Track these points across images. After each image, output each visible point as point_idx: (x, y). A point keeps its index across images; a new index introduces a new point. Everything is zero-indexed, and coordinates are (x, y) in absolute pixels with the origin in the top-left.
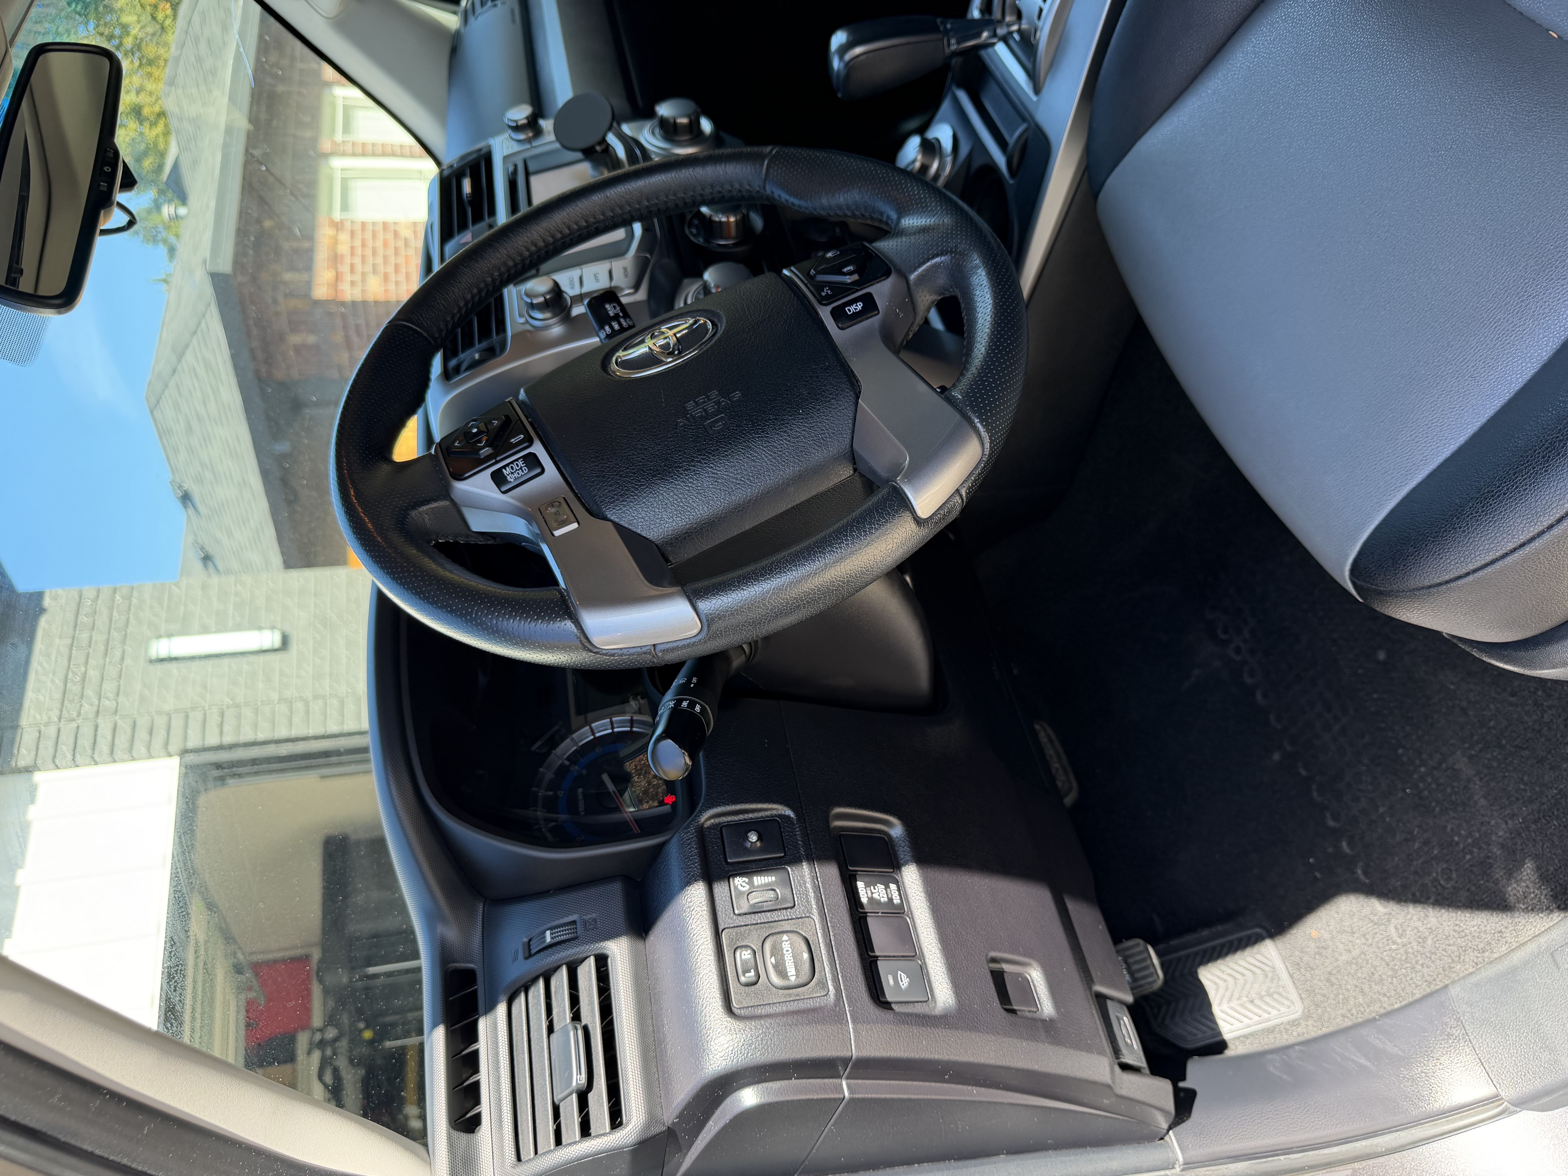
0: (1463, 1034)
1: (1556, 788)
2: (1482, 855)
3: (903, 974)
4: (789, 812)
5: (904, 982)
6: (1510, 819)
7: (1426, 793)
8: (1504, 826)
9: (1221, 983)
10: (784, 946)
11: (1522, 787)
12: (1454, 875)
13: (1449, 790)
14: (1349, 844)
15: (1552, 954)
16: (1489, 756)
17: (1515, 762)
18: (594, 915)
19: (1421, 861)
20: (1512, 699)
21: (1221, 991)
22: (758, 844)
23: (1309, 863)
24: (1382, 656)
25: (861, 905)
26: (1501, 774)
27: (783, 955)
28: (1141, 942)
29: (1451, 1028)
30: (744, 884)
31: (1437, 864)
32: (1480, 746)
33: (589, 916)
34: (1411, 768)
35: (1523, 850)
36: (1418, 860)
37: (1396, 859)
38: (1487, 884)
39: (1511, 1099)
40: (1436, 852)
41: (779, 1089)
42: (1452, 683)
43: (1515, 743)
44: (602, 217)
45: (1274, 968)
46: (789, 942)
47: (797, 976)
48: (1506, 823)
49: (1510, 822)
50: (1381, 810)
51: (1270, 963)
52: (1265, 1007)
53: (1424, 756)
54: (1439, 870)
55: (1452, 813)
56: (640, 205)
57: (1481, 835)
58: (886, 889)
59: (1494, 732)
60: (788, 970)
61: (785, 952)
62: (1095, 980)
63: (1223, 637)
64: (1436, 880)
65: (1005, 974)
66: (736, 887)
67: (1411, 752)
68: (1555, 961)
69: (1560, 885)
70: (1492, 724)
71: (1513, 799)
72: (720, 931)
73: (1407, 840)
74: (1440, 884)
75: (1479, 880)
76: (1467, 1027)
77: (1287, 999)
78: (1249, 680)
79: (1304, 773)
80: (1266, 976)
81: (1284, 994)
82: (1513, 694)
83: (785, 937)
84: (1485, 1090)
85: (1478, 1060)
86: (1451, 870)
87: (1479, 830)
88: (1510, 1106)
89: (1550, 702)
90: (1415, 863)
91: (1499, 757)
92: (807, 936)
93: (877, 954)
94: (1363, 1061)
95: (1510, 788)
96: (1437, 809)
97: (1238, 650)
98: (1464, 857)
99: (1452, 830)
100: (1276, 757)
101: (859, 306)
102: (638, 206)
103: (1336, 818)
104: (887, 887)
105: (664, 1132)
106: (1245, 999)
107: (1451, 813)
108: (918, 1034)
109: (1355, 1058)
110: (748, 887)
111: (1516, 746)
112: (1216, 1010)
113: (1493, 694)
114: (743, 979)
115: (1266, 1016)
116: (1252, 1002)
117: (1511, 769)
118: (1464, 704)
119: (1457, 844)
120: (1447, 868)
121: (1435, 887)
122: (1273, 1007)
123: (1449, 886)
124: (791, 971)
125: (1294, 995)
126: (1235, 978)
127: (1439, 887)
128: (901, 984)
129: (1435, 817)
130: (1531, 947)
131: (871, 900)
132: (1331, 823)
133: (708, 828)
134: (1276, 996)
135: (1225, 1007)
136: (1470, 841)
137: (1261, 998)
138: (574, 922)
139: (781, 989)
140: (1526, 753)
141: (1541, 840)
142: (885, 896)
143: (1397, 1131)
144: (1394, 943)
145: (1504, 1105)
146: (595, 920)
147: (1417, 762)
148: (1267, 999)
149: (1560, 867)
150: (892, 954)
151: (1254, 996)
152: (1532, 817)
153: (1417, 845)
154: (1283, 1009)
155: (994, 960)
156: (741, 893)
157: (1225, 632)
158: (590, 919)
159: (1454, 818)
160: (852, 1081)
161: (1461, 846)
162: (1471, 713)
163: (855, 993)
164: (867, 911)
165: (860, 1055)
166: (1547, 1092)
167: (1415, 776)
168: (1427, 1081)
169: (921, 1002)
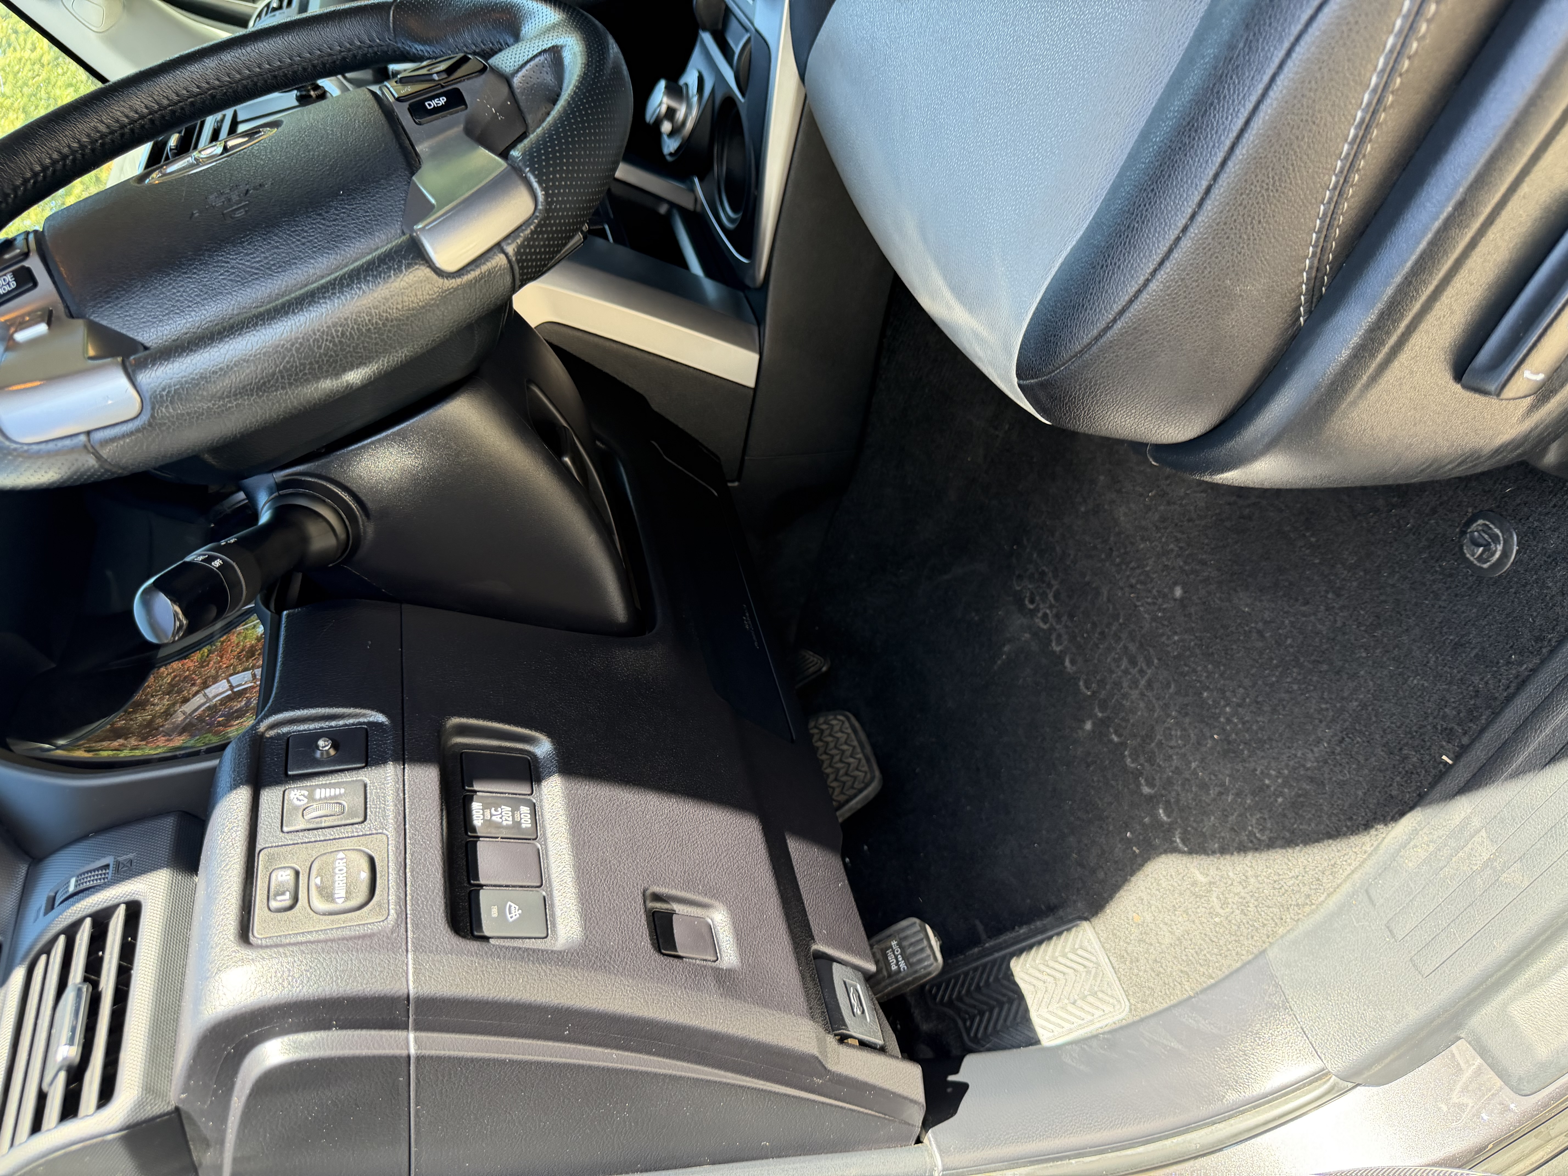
0: (1283, 1001)
1: (1356, 700)
2: (1293, 793)
3: (513, 905)
4: (381, 718)
5: (513, 915)
6: (1315, 746)
7: (1234, 736)
8: (1310, 755)
9: (1040, 984)
10: (337, 865)
11: (1323, 706)
12: (1269, 825)
13: (1255, 727)
14: (1165, 810)
15: (1367, 891)
16: (1289, 680)
17: (1315, 679)
18: (131, 856)
19: (1236, 814)
20: (1303, 608)
21: (1040, 995)
22: (332, 752)
23: (1128, 839)
24: (1178, 592)
25: (474, 829)
26: (1303, 697)
27: (333, 875)
28: (917, 921)
29: (1270, 995)
30: (302, 798)
31: (1251, 815)
32: (1280, 669)
33: (125, 857)
34: (1217, 711)
35: (1331, 779)
36: (1232, 814)
37: (1212, 818)
38: (1301, 827)
39: (1339, 1071)
40: (1249, 801)
41: (312, 1043)
42: (1247, 605)
43: (1313, 658)
44: (217, 82)
45: (1098, 964)
46: (345, 860)
47: (347, 899)
48: (1312, 751)
49: (1316, 749)
50: (1193, 765)
51: (1094, 959)
52: (1087, 1008)
53: (1228, 694)
54: (1254, 821)
55: (1260, 753)
56: (260, 68)
57: (1290, 772)
58: (513, 812)
59: (1291, 650)
60: (336, 892)
61: (337, 871)
62: (816, 938)
63: (1031, 607)
64: (1251, 833)
65: (674, 916)
66: (289, 800)
67: (1215, 693)
68: (1370, 898)
69: (1370, 811)
70: (1289, 641)
71: (1317, 722)
72: (257, 850)
73: (1220, 794)
74: (1256, 837)
75: (1293, 824)
76: (1287, 992)
77: (1112, 997)
78: (1057, 649)
79: (1115, 739)
80: (1088, 973)
81: (1110, 992)
82: (1306, 603)
83: (341, 855)
84: (1311, 1066)
85: (1299, 1029)
86: (1265, 819)
87: (1287, 766)
88: (1341, 1082)
89: (1341, 603)
90: (1230, 819)
91: (1299, 677)
92: (373, 855)
93: (482, 882)
94: (1174, 1044)
95: (1312, 710)
96: (1246, 752)
97: (1045, 618)
98: (1276, 801)
99: (1262, 772)
100: (1088, 726)
101: (442, 101)
102: (258, 70)
103: (1151, 784)
104: (515, 809)
105: (168, 1113)
106: (1066, 1001)
107: (1258, 752)
108: (512, 970)
109: (1165, 1042)
110: (306, 800)
111: (1314, 661)
112: (1033, 1015)
113: (1287, 609)
114: (274, 904)
115: (1090, 1018)
116: (1074, 1003)
117: (1312, 688)
118: (1260, 625)
119: (1268, 787)
120: (1261, 818)
121: (1252, 842)
122: (1097, 1008)
123: (1264, 838)
124: (340, 892)
125: (1119, 993)
126: (1055, 978)
127: (1255, 841)
128: (509, 916)
129: (1244, 761)
130: (1347, 887)
131: (488, 823)
132: (1146, 790)
133: (271, 738)
134: (1100, 995)
135: (1044, 1011)
136: (1280, 781)
137: (1084, 998)
138: (107, 866)
139: (324, 914)
140: (1325, 667)
141: (1348, 763)
142: (511, 819)
143: (1214, 1123)
144: (1217, 915)
145: (1332, 1081)
146: (131, 861)
147: (1222, 703)
148: (1091, 999)
149: (1368, 790)
150: (504, 883)
151: (1076, 997)
152: (1336, 738)
153: (1230, 798)
154: (1108, 1009)
155: (657, 897)
156: (296, 808)
157: (1032, 601)
158: (125, 860)
159: (1263, 757)
160: (423, 1035)
161: (1272, 789)
162: (1268, 635)
163: (425, 919)
164: (479, 834)
165: (421, 992)
166: (1378, 1058)
167: (1222, 720)
168: (1246, 1060)
169: (535, 938)
